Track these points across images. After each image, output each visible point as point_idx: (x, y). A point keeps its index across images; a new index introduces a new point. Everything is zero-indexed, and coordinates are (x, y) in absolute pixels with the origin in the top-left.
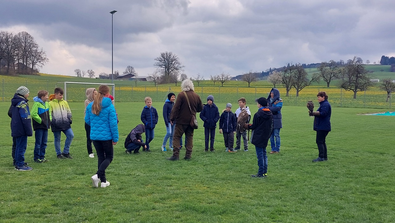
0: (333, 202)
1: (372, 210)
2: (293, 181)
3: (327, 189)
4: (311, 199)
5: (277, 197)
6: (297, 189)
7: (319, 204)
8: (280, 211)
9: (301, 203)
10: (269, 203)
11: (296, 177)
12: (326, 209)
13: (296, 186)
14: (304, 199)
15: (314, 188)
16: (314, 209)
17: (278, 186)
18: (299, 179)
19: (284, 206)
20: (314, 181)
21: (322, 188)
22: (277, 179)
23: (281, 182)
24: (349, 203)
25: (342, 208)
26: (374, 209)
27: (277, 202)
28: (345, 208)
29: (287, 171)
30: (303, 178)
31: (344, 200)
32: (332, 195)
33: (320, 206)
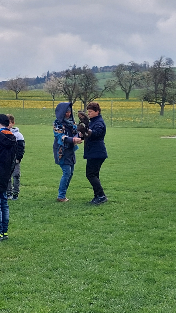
0: (97, 271)
1: (151, 281)
2: (46, 240)
3: (93, 251)
4: (67, 268)
5: (13, 270)
6: (48, 254)
7: (75, 277)
8: (11, 293)
9: (48, 277)
11: (52, 234)
12: (84, 283)
13: (48, 248)
14: (55, 270)
15: (75, 250)
16: (65, 286)
17: (20, 250)
18: (55, 237)
19: (20, 284)
20: (77, 239)
21: (86, 250)
22: (23, 238)
23: (28, 242)
24: (120, 272)
25: (108, 281)
26: (154, 280)
27: (12, 277)
28: (112, 280)
29: (40, 225)
30: (62, 235)
31: (114, 267)
32: (98, 260)
33: (76, 280)
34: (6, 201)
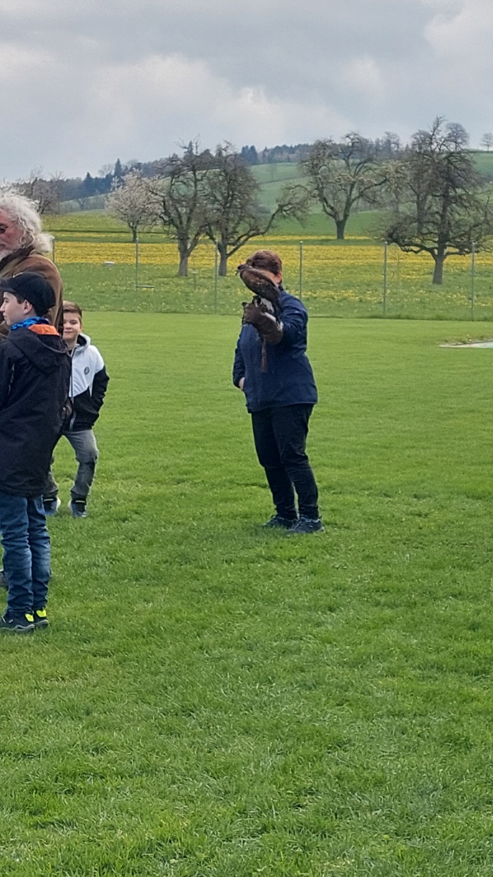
0: (305, 716)
1: (459, 744)
2: (154, 631)
3: (287, 661)
4: (219, 707)
5: (71, 712)
6: (163, 669)
7: (247, 732)
8: (74, 776)
9: (171, 732)
10: (31, 742)
11: (169, 613)
12: (272, 751)
13: (162, 654)
14: (188, 712)
15: (237, 657)
16: (222, 756)
17: (85, 658)
18: (177, 621)
19: (96, 750)
20: (239, 627)
21: (267, 658)
22: (88, 625)
23: (104, 637)
24: (368, 718)
25: (340, 744)
26: (467, 739)
27: (70, 732)
28: (350, 740)
29: (135, 589)
30: (195, 616)
31: (350, 705)
32: (304, 685)
33: (249, 742)
34: (42, 522)
